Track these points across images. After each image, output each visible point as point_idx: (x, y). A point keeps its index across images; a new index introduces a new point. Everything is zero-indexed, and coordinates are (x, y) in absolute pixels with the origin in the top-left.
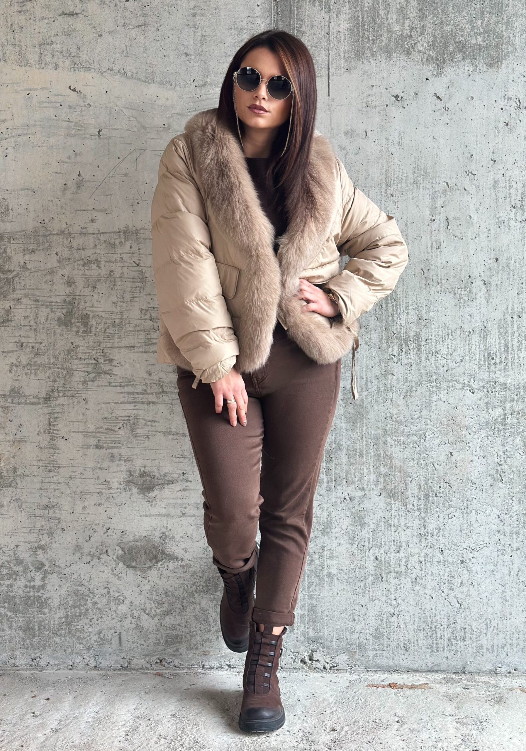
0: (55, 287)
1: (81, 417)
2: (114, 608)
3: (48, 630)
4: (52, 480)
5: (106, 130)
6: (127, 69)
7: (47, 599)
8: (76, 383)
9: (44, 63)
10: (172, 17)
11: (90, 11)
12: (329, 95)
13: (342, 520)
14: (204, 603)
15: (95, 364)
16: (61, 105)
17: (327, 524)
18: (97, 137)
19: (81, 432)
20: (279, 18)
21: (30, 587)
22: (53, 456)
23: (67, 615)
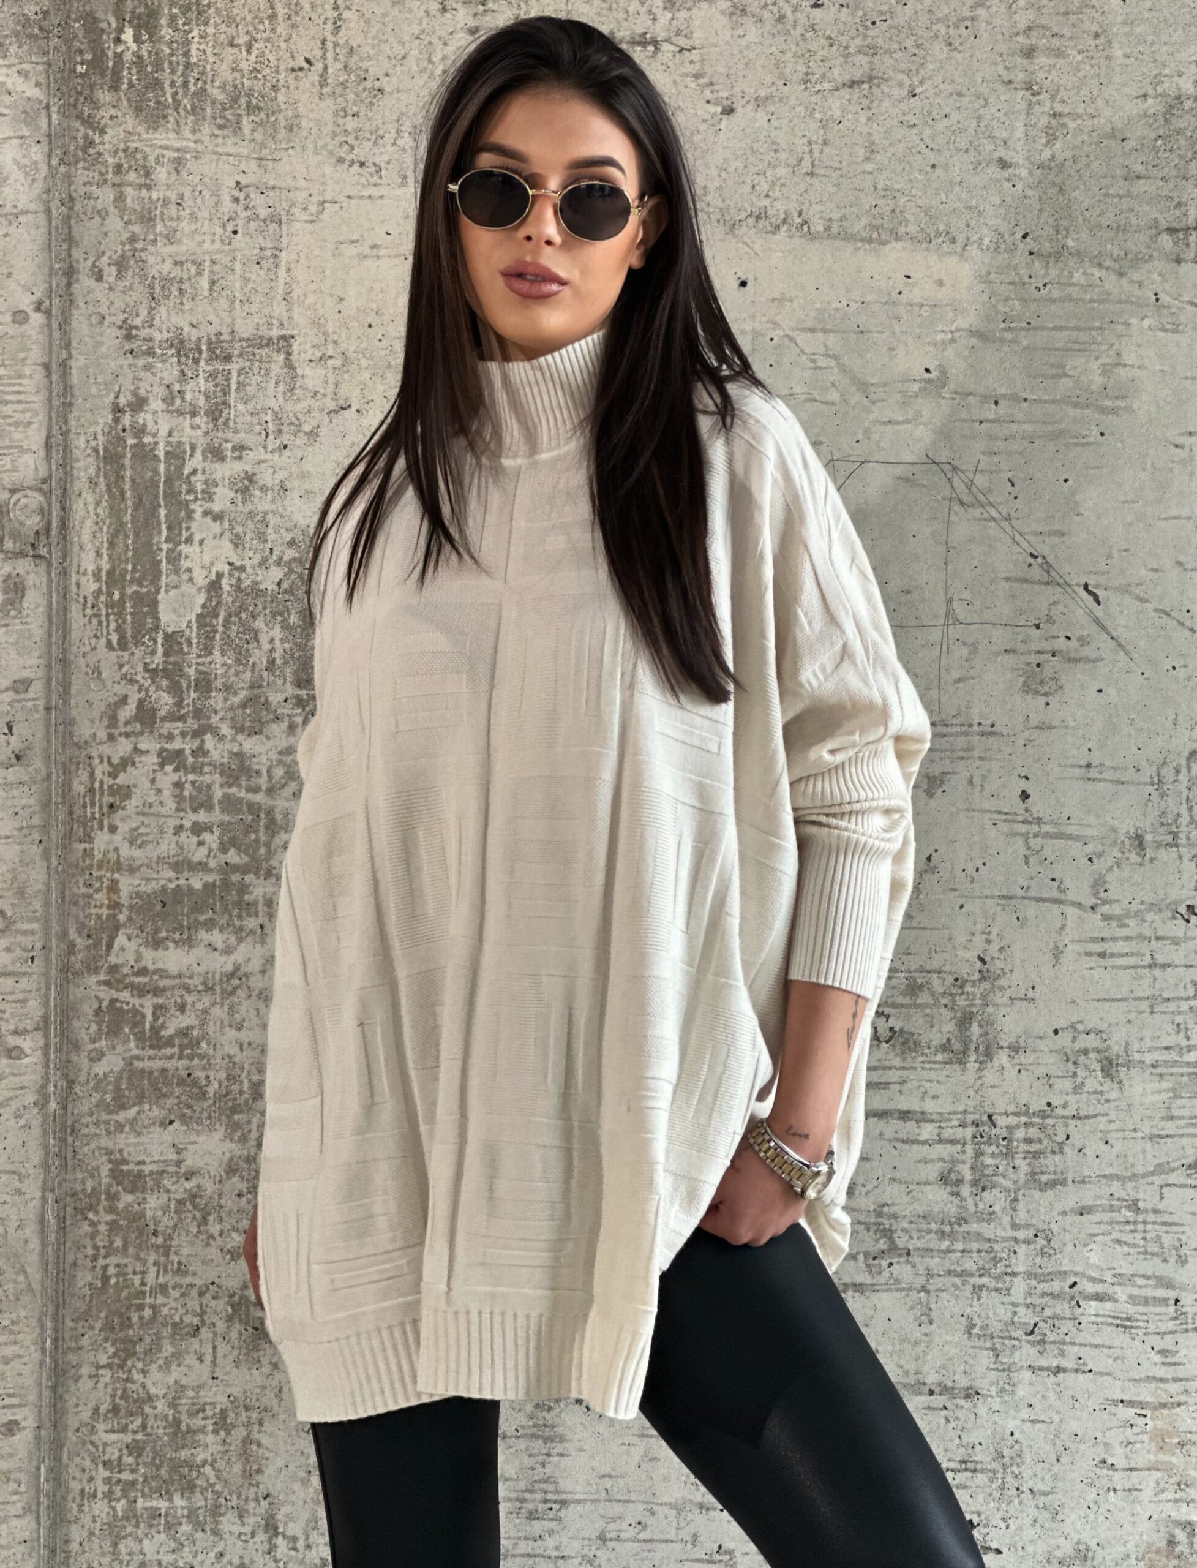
4: (538, 1548)
6: (814, 212)
10: (958, 56)
11: (696, 34)
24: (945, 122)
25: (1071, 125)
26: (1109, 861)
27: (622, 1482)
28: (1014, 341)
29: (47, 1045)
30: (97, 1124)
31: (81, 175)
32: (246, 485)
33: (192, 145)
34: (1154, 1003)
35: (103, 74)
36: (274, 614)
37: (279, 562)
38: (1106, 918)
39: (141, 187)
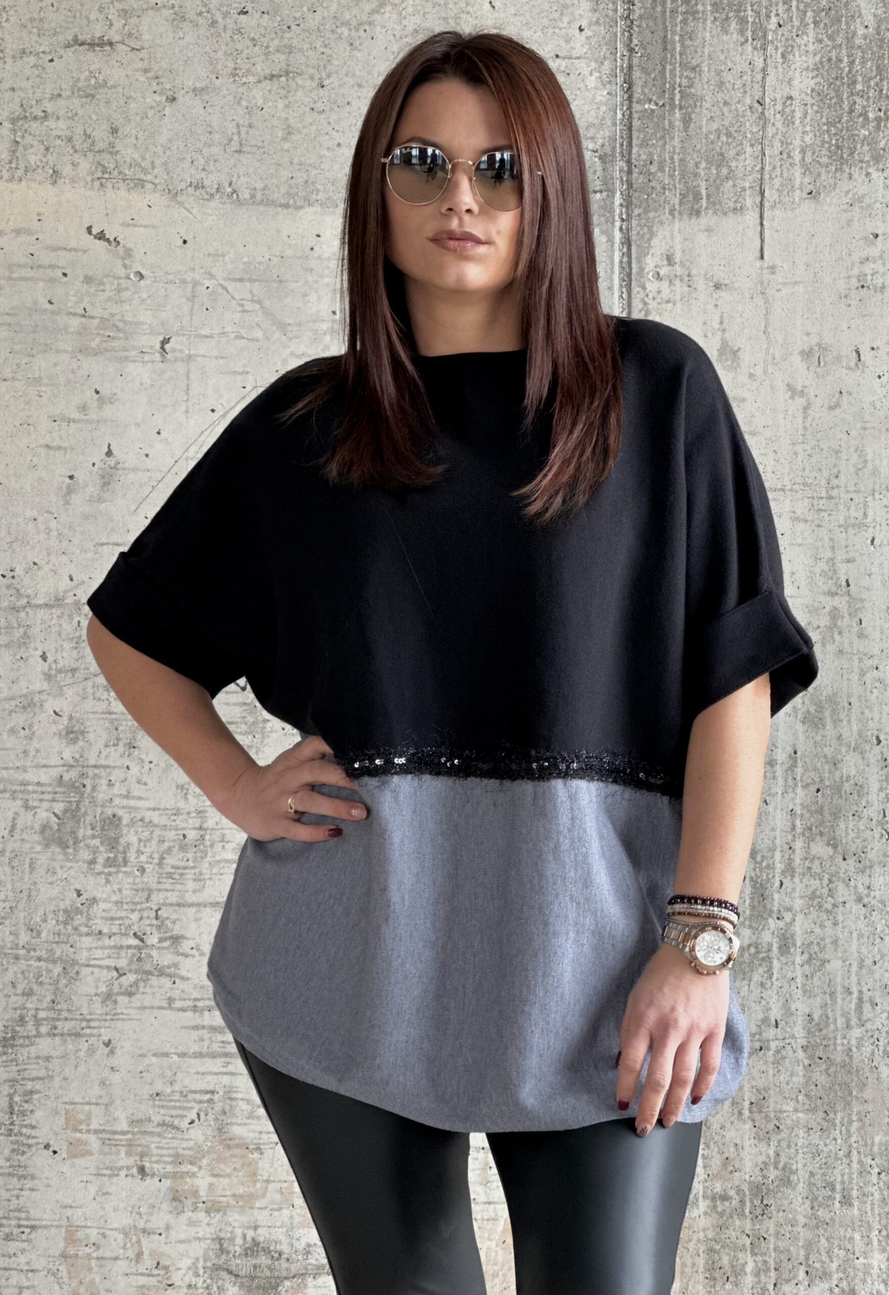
0: (35, 744)
1: (96, 1091)
4: (12, 1263)
5: (180, 338)
6: (242, 183)
8: (85, 999)
9: (22, 165)
10: (359, 54)
11: (146, 37)
12: (762, 257)
15: (136, 947)
16: (65, 275)
18: (157, 355)
19: (96, 1132)
20: (635, 61)
22: (18, 1197)
24: (348, 108)
27: (79, 1211)
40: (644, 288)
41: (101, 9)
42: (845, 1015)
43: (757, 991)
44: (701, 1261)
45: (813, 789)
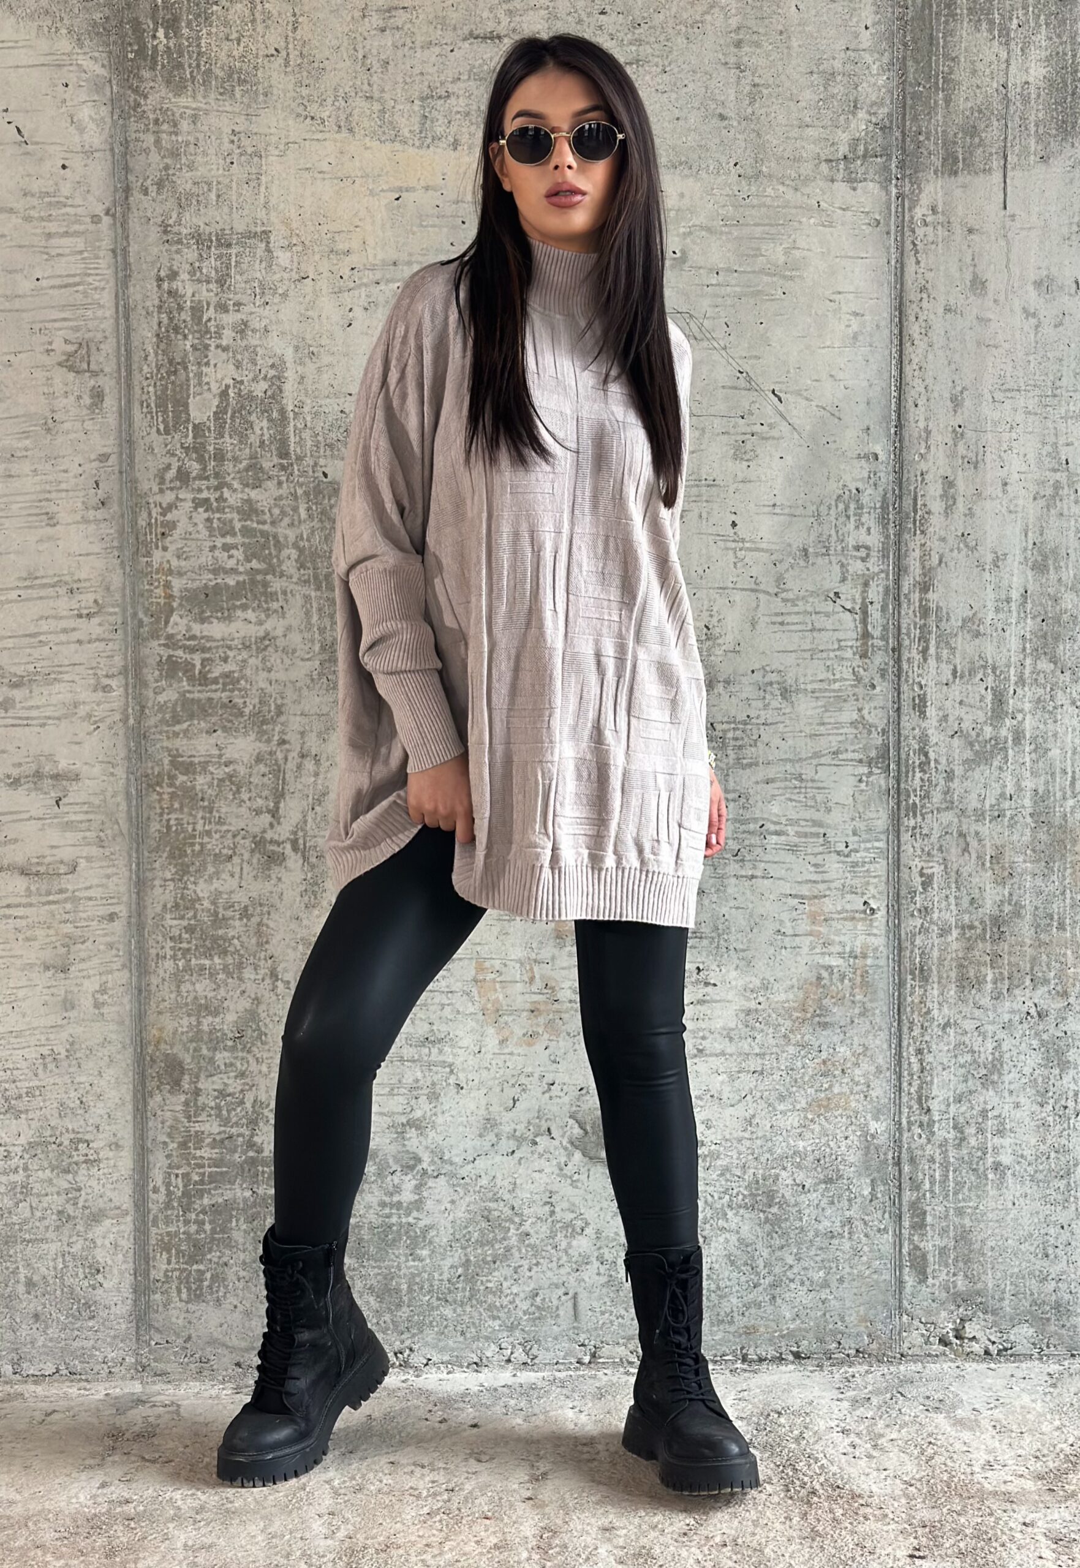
2: (564, 1245)
3: (429, 1292)
7: (426, 1229)
9: (429, 136)
10: (693, 46)
12: (1005, 208)
13: (1022, 1057)
14: (745, 1228)
16: (463, 222)
17: (994, 1066)
20: (908, 53)
21: (392, 1206)
23: (468, 1261)
24: (685, 90)
25: (765, 92)
26: (786, 565)
27: (487, 947)
28: (730, 233)
29: (127, 684)
30: (160, 733)
31: (133, 126)
32: (242, 329)
33: (202, 105)
34: (813, 652)
35: (145, 60)
36: (263, 412)
37: (265, 378)
38: (784, 600)
39: (171, 133)
40: (914, 232)
41: (491, 9)
42: (1062, 789)
43: (996, 774)
44: (953, 974)
45: (1039, 619)
